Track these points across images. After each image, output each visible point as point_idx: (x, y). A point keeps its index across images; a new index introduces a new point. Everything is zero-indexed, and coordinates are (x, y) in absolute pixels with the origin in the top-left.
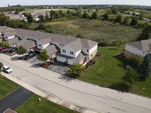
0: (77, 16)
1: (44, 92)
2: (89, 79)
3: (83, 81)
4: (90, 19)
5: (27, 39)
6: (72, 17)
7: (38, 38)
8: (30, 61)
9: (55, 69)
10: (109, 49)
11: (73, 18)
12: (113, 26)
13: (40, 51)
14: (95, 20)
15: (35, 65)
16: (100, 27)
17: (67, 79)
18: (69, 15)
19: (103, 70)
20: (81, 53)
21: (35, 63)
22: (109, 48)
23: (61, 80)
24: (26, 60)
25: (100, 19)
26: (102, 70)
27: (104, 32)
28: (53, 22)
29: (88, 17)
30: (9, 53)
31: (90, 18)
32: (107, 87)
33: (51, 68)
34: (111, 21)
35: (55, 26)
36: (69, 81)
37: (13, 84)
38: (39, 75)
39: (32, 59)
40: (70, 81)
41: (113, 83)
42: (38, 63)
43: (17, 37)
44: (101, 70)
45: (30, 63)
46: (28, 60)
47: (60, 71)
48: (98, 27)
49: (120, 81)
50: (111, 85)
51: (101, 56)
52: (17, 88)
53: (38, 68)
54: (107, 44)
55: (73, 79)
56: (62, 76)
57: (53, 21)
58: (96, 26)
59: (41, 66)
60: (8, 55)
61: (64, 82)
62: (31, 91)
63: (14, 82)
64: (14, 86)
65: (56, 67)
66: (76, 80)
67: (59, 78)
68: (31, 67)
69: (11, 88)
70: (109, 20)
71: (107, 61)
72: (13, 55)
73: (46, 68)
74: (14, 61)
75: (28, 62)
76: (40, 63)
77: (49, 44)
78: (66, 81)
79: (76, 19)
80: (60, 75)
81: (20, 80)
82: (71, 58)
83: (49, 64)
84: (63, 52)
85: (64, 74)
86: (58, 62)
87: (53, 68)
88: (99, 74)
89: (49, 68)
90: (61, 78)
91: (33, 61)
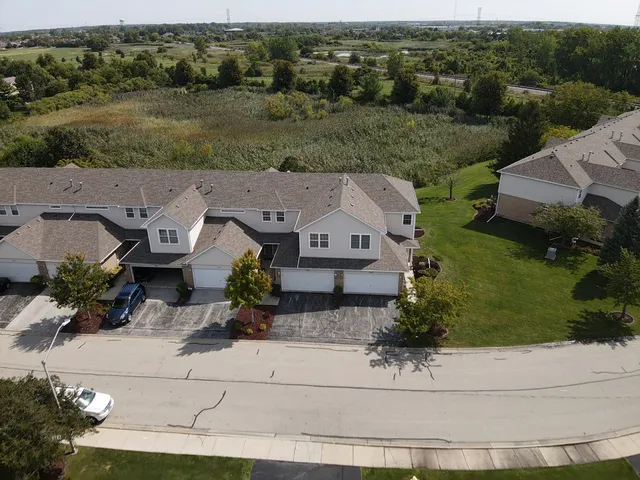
0: (143, 74)
1: (386, 443)
2: (486, 331)
3: (473, 345)
4: (212, 89)
5: (45, 216)
6: (122, 85)
8: (149, 327)
11: (130, 85)
13: (176, 264)
15: (192, 337)
17: (409, 359)
18: (108, 77)
19: (492, 284)
21: (188, 329)
23: (393, 369)
24: (120, 324)
26: (492, 287)
28: (39, 112)
29: (198, 81)
31: (215, 85)
33: (293, 332)
34: (310, 93)
36: (426, 364)
37: (193, 468)
38: (274, 380)
39: (146, 314)
40: (431, 363)
42: (204, 324)
44: (485, 288)
45: (154, 335)
46: (128, 321)
47: (350, 335)
50: (570, 330)
53: (230, 346)
55: (431, 350)
56: (375, 350)
58: (274, 118)
59: (234, 331)
61: (407, 374)
63: (195, 458)
65: (307, 320)
66: (444, 350)
67: (374, 363)
68: (187, 351)
72: (7, 318)
73: (268, 339)
75: (145, 335)
76: (216, 323)
77: (202, 221)
78: (417, 368)
79: (145, 89)
80: (362, 349)
81: (204, 432)
82: (360, 264)
83: (265, 317)
84: (314, 244)
85: (371, 340)
86: (297, 298)
87: (300, 327)
88: (496, 305)
89: (281, 331)
90: (379, 360)
91: (166, 322)
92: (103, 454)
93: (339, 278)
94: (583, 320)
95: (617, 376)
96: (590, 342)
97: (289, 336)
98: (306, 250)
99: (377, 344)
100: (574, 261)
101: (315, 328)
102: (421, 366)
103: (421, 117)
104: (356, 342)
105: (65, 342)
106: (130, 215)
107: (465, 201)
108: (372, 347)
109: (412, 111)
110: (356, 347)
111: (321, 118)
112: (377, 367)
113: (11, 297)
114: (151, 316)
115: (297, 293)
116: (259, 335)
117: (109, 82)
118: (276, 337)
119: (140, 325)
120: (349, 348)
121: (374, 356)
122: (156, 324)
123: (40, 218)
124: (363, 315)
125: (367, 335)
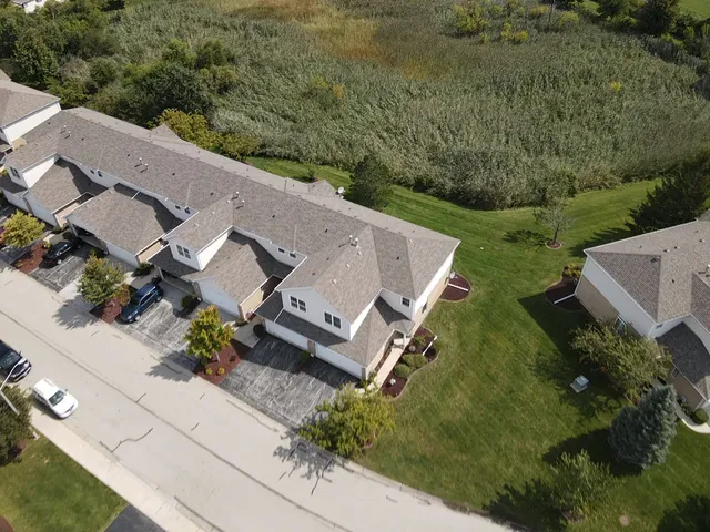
2: (409, 460)
3: (382, 471)
7: (170, 197)
8: (146, 332)
9: (262, 389)
10: (512, 238)
12: (547, 30)
15: (170, 357)
17: (311, 461)
19: (472, 399)
20: (376, 311)
21: (171, 347)
23: (288, 465)
24: (127, 322)
26: (467, 404)
30: (41, 266)
32: (476, 512)
33: (242, 386)
36: (320, 474)
37: (90, 489)
38: (195, 434)
39: (152, 317)
40: (326, 474)
41: (505, 487)
43: (68, 168)
44: (459, 402)
45: (145, 342)
46: (135, 321)
47: (284, 409)
48: (470, 34)
49: (533, 472)
50: (495, 498)
51: (468, 299)
52: (113, 518)
53: (187, 380)
54: (503, 199)
55: (340, 460)
56: (292, 437)
59: (199, 366)
60: (41, 282)
61: (295, 480)
63: (97, 480)
64: (99, 506)
65: (261, 378)
66: (350, 465)
67: (280, 452)
68: (156, 371)
69: (88, 513)
71: (490, 334)
72: (64, 283)
73: (220, 386)
74: (76, 326)
75: (140, 339)
77: (226, 236)
78: (308, 476)
80: (282, 430)
81: (116, 460)
83: (232, 360)
84: (294, 305)
85: (298, 423)
87: (251, 383)
88: (448, 431)
89: (234, 381)
90: (286, 450)
91: (160, 332)
92: (50, 449)
93: (312, 344)
94: (523, 492)
96: (502, 523)
97: (237, 390)
98: (287, 306)
99: (298, 431)
100: (600, 406)
102: (315, 474)
103: (656, 64)
104: (282, 421)
105: (88, 325)
106: (178, 208)
107: (565, 254)
108: (294, 431)
109: (652, 50)
110: (278, 426)
112: (277, 457)
114: (155, 320)
115: (276, 339)
116: (214, 379)
118: (224, 385)
119: (143, 327)
120: (273, 424)
122: (153, 331)
123: (112, 191)
124: (314, 390)
125: (298, 417)
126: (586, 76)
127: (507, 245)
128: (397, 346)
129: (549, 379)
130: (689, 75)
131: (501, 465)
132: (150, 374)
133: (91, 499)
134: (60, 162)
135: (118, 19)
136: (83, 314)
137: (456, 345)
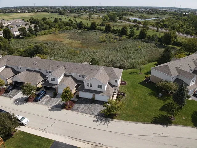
0: (70, 26)
1: (87, 142)
2: (129, 116)
3: (123, 120)
4: (88, 30)
6: (63, 28)
7: (45, 69)
8: (44, 102)
10: (131, 74)
11: (65, 28)
12: (120, 40)
13: (54, 87)
14: (95, 31)
15: (53, 107)
16: (107, 43)
17: (104, 121)
19: (138, 102)
20: (109, 85)
21: (53, 105)
22: (130, 72)
23: (98, 123)
24: (37, 101)
25: (100, 30)
26: (137, 103)
27: (114, 49)
29: (85, 28)
30: (4, 93)
32: (150, 123)
34: (115, 33)
35: (47, 43)
36: (107, 123)
37: (40, 140)
38: (68, 121)
39: (45, 99)
40: (109, 123)
41: (154, 117)
42: (57, 104)
43: (10, 68)
44: (135, 103)
45: (44, 105)
46: (40, 100)
47: (91, 112)
48: (103, 42)
49: (159, 113)
50: (153, 120)
51: (127, 85)
52: (51, 145)
53: (61, 110)
54: (125, 67)
55: (111, 119)
56: (96, 117)
57: (39, 35)
58: (101, 42)
59: (63, 107)
60: (6, 96)
61: (102, 125)
62: (70, 145)
63: (42, 137)
65: (82, 106)
66: (114, 120)
67: (94, 121)
68: (50, 110)
69: (42, 145)
70: (112, 32)
71: (135, 90)
72: (13, 96)
73: (71, 110)
74: (20, 104)
75: (42, 104)
76: (60, 104)
77: (63, 75)
78: (105, 124)
79: (69, 30)
80: (93, 116)
81: (46, 132)
82: (99, 92)
83: (72, 104)
84: (88, 86)
85: (97, 114)
86: (82, 99)
87: (80, 108)
88: (135, 109)
89: (74, 108)
90: (96, 120)
91: (48, 102)
92: (23, 133)
93: (94, 95)
94: (159, 117)
95: (159, 135)
96: (157, 124)
97: (76, 110)
98: (86, 87)
99: (97, 116)
100: (166, 99)
101: (83, 109)
102: (106, 123)
103: (145, 44)
104: (92, 114)
105: (24, 104)
106: (47, 72)
107: (144, 75)
108: (96, 116)
109: (144, 42)
110: (91, 116)
111: (114, 43)
112: (94, 122)
113: (16, 90)
114: (46, 99)
115: (83, 98)
116: (69, 109)
117: (60, 27)
118: (73, 110)
119: (42, 102)
120: (90, 115)
121: (95, 119)
122: (46, 102)
123: (26, 71)
124: (98, 107)
125: (96, 113)
126: (132, 47)
127: (130, 75)
128: (115, 95)
129: (153, 96)
130: (153, 45)
131: (151, 113)
132: (49, 111)
133: (41, 142)
134: (7, 67)
135: (9, 43)
136: (22, 101)
137: (129, 93)
